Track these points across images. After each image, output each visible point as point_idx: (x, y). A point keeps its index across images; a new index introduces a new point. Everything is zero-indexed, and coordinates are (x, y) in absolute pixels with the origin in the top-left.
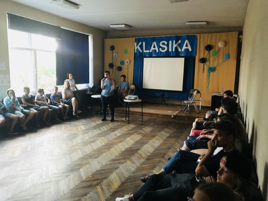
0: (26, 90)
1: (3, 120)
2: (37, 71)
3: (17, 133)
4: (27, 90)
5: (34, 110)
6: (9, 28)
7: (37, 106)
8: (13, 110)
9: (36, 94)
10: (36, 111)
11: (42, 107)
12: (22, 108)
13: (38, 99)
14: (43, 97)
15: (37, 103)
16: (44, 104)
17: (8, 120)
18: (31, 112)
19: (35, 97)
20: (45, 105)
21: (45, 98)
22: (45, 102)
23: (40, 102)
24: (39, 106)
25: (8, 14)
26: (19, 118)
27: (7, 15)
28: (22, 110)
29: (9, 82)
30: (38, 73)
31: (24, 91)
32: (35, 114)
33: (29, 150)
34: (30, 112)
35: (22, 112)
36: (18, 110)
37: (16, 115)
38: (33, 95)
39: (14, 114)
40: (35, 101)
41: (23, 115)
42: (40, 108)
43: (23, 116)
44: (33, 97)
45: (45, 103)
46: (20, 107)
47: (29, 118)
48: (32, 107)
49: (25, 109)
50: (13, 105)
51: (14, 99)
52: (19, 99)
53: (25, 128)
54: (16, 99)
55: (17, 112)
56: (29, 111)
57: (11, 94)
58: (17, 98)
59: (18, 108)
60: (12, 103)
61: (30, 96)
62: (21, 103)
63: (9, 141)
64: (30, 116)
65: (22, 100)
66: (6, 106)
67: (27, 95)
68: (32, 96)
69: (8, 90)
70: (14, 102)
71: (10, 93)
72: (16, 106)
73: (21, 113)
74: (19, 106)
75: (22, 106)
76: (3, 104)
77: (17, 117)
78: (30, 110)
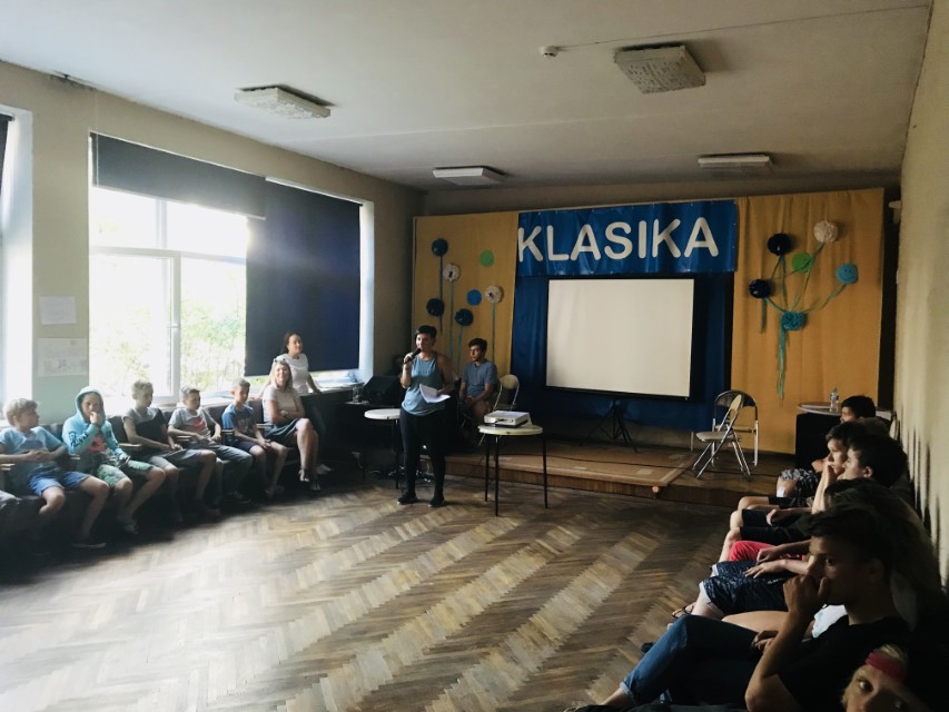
0: (142, 393)
1: (59, 498)
2: (179, 327)
3: (103, 545)
4: (144, 391)
5: (165, 462)
6: (95, 182)
7: (177, 449)
8: (93, 462)
9: (175, 405)
10: (170, 467)
11: (192, 452)
12: (123, 455)
13: (181, 425)
14: (199, 419)
15: (175, 437)
16: (199, 442)
17: (76, 497)
18: (155, 468)
19: (169, 415)
20: (204, 445)
21: (204, 419)
22: (204, 434)
23: (187, 434)
24: (182, 450)
25: (93, 135)
26: (112, 490)
27: (90, 139)
28: (124, 460)
29: (85, 364)
30: (183, 333)
31: (135, 397)
32: (169, 476)
33: (141, 605)
34: (150, 468)
35: (125, 469)
36: (112, 464)
37: (103, 478)
38: (164, 410)
39: (97, 476)
40: (171, 429)
41: (127, 479)
42: (187, 456)
43: (127, 484)
44: (162, 418)
45: (202, 437)
46: (119, 451)
47: (148, 489)
48: (158, 451)
49: (133, 459)
50: (94, 444)
51: (99, 425)
52: (117, 422)
53: (131, 528)
54: (107, 423)
55: (108, 468)
56: (148, 465)
57: (91, 407)
58: (110, 420)
59: (111, 454)
60: (92, 438)
61: (154, 414)
62: (122, 437)
63: (74, 574)
64: (149, 483)
65: (126, 426)
66: (71, 448)
67: (143, 410)
68: (160, 412)
69: (83, 391)
70: (100, 432)
71: (89, 404)
72: (106, 448)
73: (120, 473)
74: (114, 449)
75: (125, 449)
76: (62, 440)
77: (104, 486)
78: (151, 463)
